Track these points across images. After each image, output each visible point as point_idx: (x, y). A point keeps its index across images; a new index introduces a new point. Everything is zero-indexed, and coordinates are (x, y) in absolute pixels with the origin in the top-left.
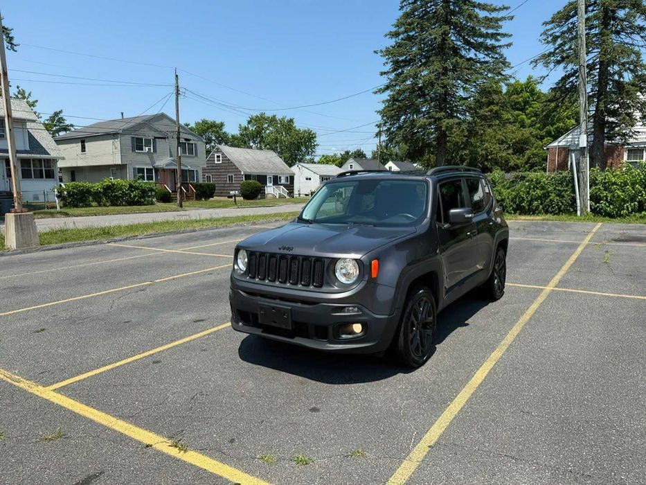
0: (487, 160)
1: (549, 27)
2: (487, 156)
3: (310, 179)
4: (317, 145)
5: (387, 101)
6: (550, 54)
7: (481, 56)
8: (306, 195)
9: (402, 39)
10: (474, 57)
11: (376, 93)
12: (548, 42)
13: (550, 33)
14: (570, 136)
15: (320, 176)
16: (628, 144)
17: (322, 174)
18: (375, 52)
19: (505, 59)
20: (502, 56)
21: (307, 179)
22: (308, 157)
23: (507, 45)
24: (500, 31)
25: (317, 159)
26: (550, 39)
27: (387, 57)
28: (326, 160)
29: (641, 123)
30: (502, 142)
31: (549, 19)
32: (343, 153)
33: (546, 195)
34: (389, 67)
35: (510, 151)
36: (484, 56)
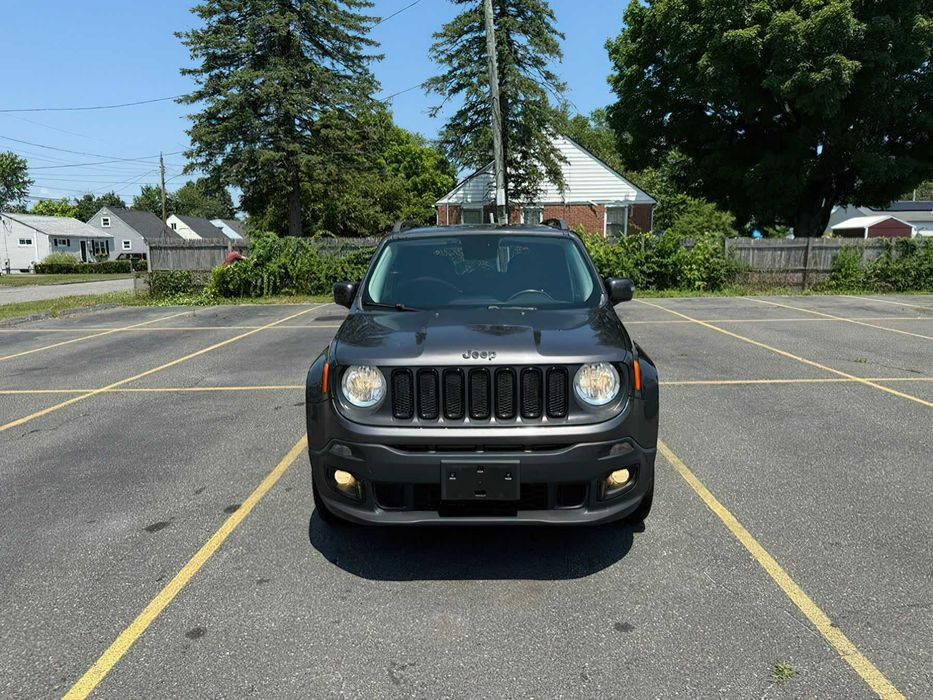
0: (349, 219)
1: (440, 40)
2: (350, 213)
3: (29, 242)
4: (29, 182)
5: (199, 117)
6: (445, 78)
7: (340, 67)
8: (22, 271)
9: (220, 21)
10: (330, 67)
11: (180, 101)
12: (441, 62)
13: (441, 49)
14: (461, 192)
15: (51, 236)
16: (534, 204)
17: (53, 233)
18: (178, 35)
19: (373, 76)
20: (367, 72)
21: (22, 242)
22: (13, 203)
23: (378, 58)
24: (367, 36)
25: (30, 208)
26: (443, 57)
27: (193, 46)
28: (49, 209)
29: (547, 179)
30: (365, 195)
31: (441, 30)
32: (80, 198)
34: (199, 63)
35: (378, 208)
36: (344, 68)
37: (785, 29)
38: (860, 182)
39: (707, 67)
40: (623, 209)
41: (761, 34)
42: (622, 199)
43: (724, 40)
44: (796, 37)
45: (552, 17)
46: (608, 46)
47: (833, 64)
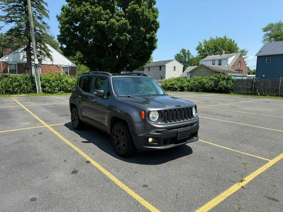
6: (5, 17)
12: (3, 10)
14: (7, 57)
29: (47, 57)
33: (20, 85)
37: (113, 24)
38: (129, 65)
39: (93, 30)
40: (67, 68)
41: (107, 24)
42: (67, 65)
43: (97, 23)
44: (115, 27)
45: (46, 5)
46: (57, 17)
47: (125, 35)
